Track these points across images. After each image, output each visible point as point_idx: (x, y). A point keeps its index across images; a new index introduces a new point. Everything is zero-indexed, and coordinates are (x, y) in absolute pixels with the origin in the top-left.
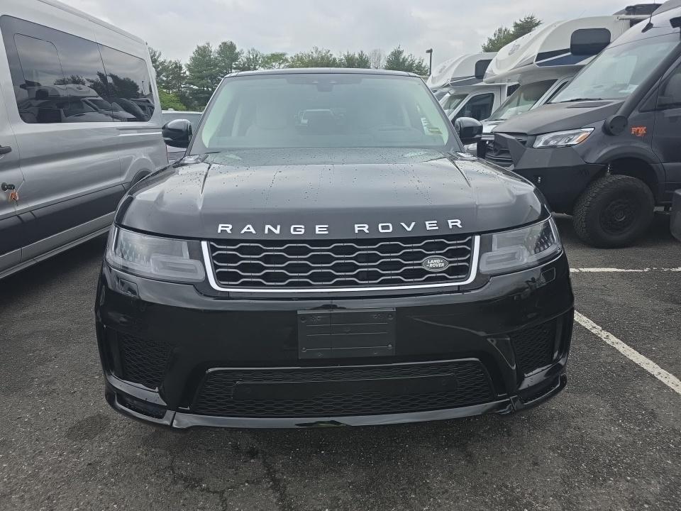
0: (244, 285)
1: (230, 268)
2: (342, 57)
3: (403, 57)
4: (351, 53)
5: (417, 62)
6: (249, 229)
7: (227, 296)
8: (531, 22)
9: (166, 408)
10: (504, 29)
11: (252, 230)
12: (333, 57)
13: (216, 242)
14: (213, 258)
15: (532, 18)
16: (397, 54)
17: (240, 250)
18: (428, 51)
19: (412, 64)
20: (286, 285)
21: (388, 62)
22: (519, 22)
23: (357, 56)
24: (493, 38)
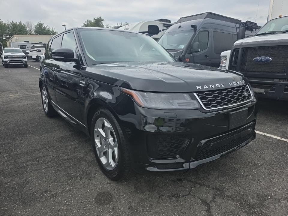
0: (212, 107)
1: (206, 101)
2: (9, 23)
3: (43, 26)
4: (15, 21)
5: (51, 29)
6: (205, 87)
7: (209, 112)
8: (100, 19)
9: (183, 163)
10: (89, 20)
11: (207, 87)
12: (3, 22)
13: (198, 93)
14: (200, 98)
15: (100, 17)
16: (40, 25)
17: (206, 94)
18: (63, 26)
19: (49, 30)
20: (223, 105)
21: (36, 28)
22: (96, 18)
23: (18, 23)
24: (85, 23)
